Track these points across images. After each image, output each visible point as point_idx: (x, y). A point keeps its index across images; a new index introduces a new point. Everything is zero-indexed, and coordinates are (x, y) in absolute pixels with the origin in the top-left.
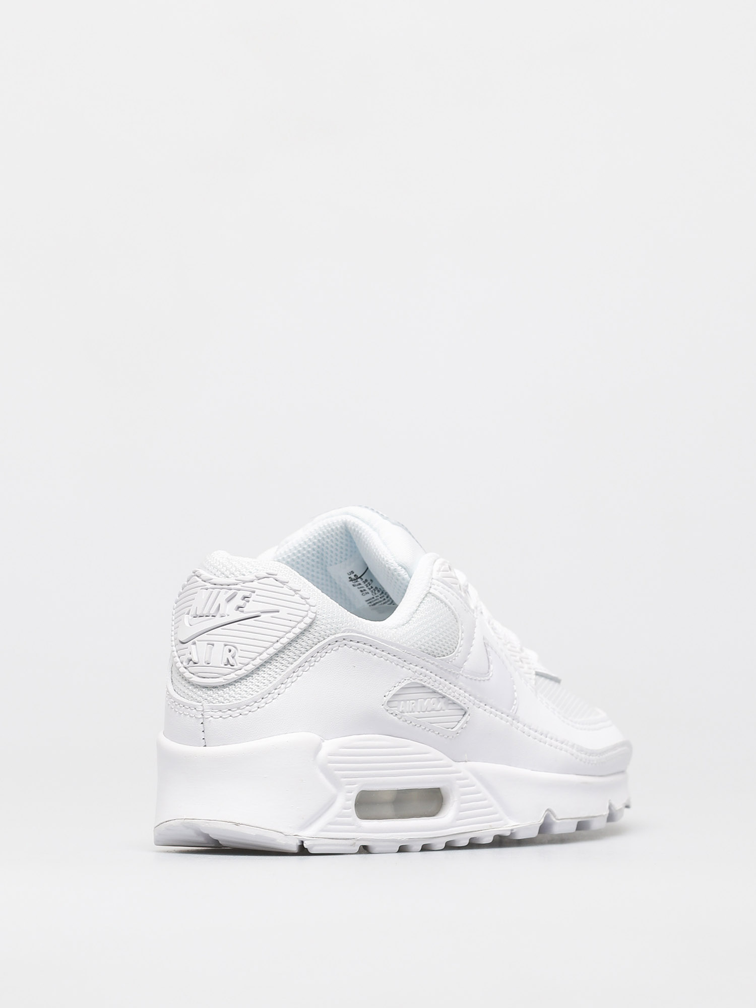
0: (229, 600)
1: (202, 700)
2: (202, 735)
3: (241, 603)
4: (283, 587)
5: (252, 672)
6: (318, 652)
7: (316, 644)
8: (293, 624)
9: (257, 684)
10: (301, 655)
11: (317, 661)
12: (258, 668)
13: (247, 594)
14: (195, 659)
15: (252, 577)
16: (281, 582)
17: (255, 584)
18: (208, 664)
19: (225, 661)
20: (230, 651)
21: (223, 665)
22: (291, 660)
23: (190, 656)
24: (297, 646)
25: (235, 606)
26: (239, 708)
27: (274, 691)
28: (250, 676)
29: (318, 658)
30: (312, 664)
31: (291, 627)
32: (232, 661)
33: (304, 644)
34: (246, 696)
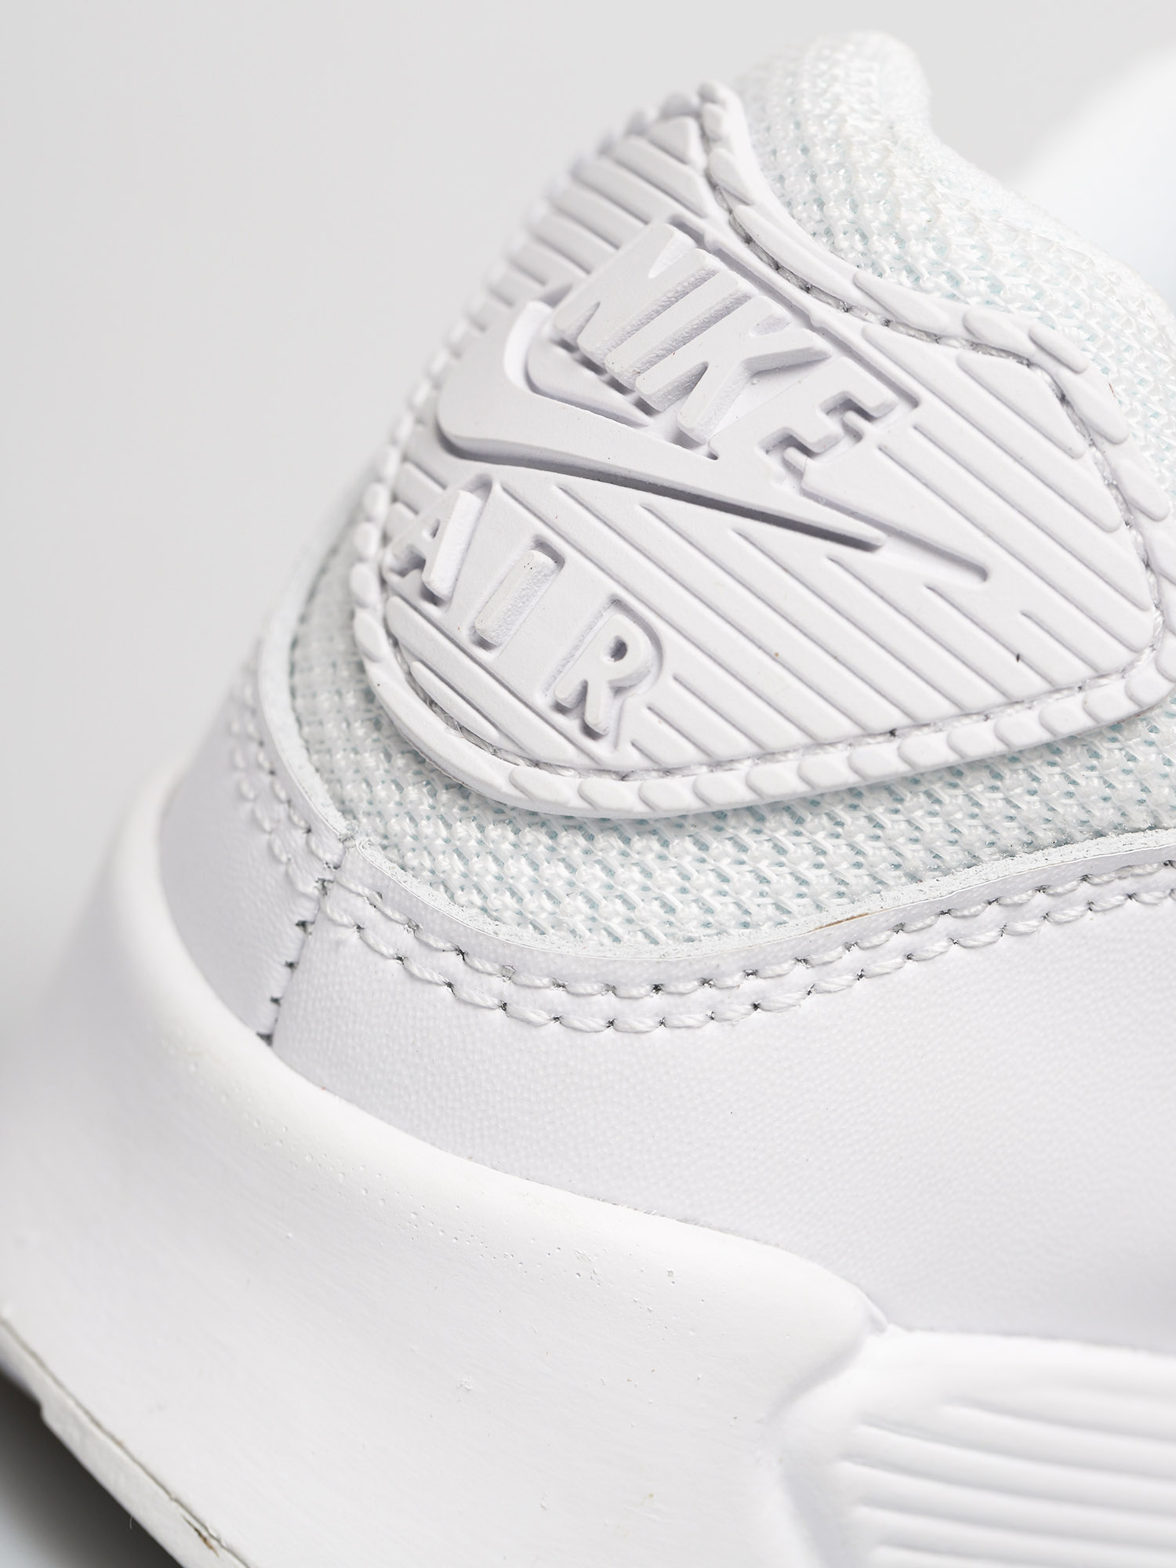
0: (764, 370)
1: (364, 806)
2: (277, 981)
3: (817, 426)
4: (1073, 455)
5: (679, 822)
6: (1085, 878)
7: (1100, 834)
8: (1024, 681)
9: (671, 895)
10: (985, 853)
11: (1058, 917)
12: (721, 815)
13: (872, 394)
14: (438, 578)
15: (939, 314)
16: (1083, 424)
17: (940, 361)
18: (484, 644)
19: (567, 693)
20: (620, 651)
21: (542, 702)
22: (914, 856)
23: (423, 541)
24: (985, 798)
25: (773, 428)
26: (508, 972)
27: (738, 977)
28: (654, 832)
29: (1071, 905)
30: (1020, 927)
31: (1003, 693)
32: (599, 710)
33: (1030, 807)
34: (582, 928)
